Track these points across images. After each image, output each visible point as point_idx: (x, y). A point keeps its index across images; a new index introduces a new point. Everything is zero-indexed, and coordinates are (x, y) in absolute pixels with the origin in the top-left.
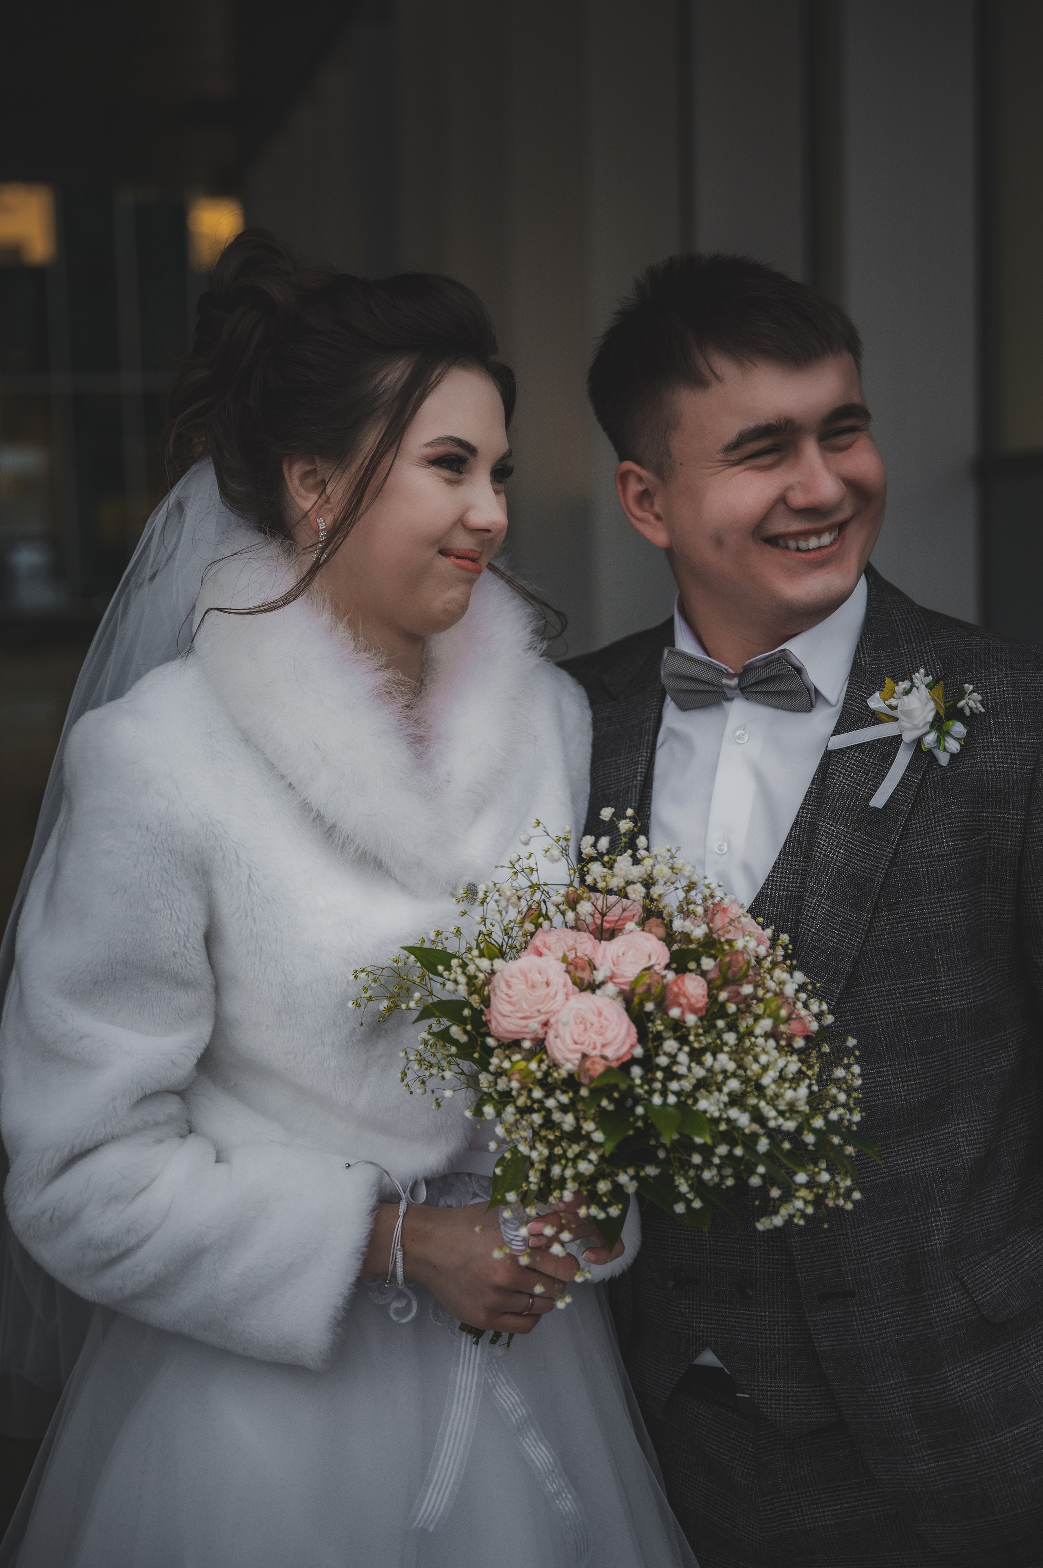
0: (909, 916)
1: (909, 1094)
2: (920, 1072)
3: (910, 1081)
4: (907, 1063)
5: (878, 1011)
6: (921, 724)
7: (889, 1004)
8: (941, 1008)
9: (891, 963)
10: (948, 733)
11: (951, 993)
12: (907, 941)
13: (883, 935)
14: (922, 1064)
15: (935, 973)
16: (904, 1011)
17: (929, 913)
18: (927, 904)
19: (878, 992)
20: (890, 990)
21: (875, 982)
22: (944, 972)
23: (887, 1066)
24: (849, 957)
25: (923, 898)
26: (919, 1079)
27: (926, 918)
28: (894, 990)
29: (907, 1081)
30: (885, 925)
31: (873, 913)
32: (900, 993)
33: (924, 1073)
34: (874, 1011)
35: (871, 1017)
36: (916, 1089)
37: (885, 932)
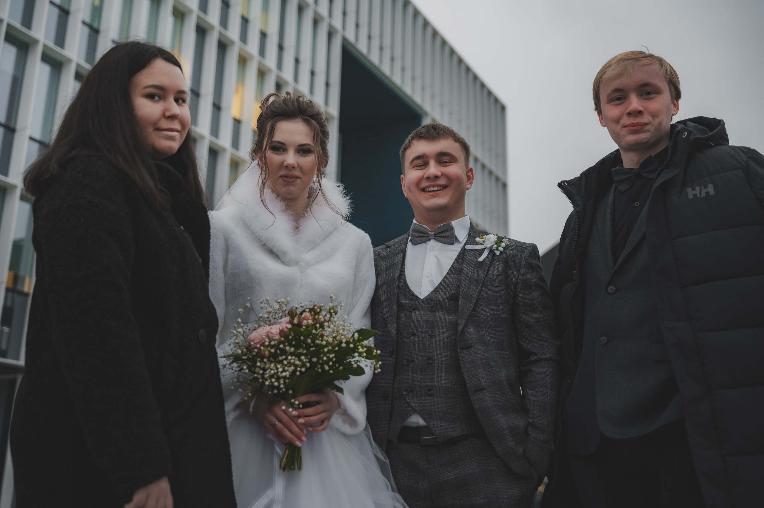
0: (491, 289)
1: (490, 339)
2: (494, 333)
3: (491, 335)
4: (490, 330)
5: (482, 315)
6: (493, 242)
7: (485, 313)
8: (500, 315)
9: (486, 302)
10: (500, 246)
11: (503, 312)
12: (490, 296)
13: (483, 294)
14: (494, 331)
15: (498, 306)
16: (489, 315)
17: (497, 289)
18: (496, 287)
19: (481, 310)
20: (485, 309)
21: (481, 307)
22: (501, 306)
23: (484, 331)
24: (475, 298)
25: (495, 285)
26: (494, 335)
27: (496, 290)
28: (486, 309)
29: (490, 335)
30: (484, 292)
31: (481, 288)
32: (488, 310)
33: (495, 333)
34: (480, 315)
35: (479, 316)
36: (493, 338)
37: (484, 293)
